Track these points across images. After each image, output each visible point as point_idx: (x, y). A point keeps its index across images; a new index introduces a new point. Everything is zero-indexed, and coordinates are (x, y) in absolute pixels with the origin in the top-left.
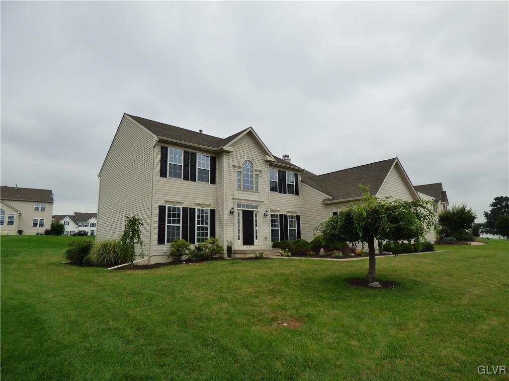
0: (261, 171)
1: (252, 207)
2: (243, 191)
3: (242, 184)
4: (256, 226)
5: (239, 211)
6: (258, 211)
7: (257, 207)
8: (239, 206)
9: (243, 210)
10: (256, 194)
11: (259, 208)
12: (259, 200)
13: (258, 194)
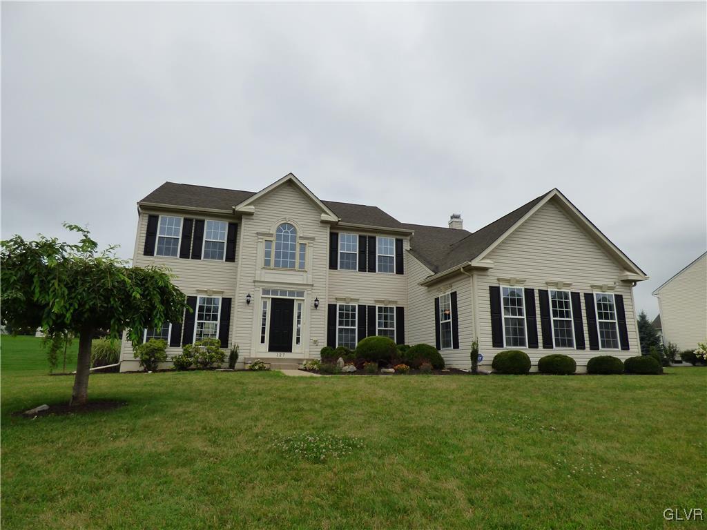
0: (314, 239)
1: (292, 293)
2: (274, 269)
3: (273, 258)
4: (299, 322)
5: (265, 300)
6: (304, 300)
7: (301, 294)
8: (266, 292)
9: (272, 299)
10: (302, 273)
11: (305, 294)
12: (305, 283)
13: (305, 274)
